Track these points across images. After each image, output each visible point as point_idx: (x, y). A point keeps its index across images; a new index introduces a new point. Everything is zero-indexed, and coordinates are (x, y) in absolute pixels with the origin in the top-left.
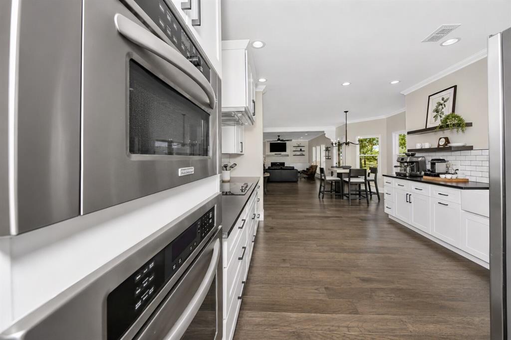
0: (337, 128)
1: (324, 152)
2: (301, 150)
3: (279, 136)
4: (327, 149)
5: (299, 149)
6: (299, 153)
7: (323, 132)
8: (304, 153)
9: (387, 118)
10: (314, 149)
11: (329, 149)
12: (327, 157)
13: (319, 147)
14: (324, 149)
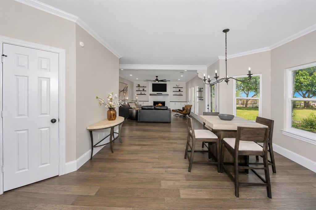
0: (208, 68)
1: (198, 92)
2: (180, 90)
3: (157, 77)
4: (200, 90)
5: (178, 90)
6: (178, 93)
7: (196, 71)
8: (182, 93)
9: (271, 50)
10: (190, 90)
11: (202, 90)
12: (200, 99)
13: (194, 88)
14: (198, 90)
